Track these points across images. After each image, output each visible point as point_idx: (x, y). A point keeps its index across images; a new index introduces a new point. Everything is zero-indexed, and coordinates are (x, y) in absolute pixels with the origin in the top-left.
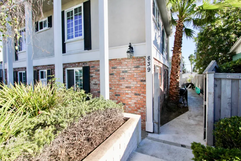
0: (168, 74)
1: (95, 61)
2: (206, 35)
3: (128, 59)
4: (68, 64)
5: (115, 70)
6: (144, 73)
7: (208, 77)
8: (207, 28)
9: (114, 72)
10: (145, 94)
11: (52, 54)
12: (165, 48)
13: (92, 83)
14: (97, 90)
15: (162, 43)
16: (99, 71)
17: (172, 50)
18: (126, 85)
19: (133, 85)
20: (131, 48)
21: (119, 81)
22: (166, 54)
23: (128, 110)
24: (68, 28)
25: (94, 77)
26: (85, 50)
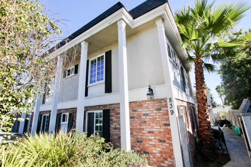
0: (194, 112)
1: (115, 104)
2: (229, 67)
3: (148, 101)
4: (89, 107)
5: (136, 113)
6: (167, 116)
7: (244, 120)
8: (229, 60)
9: (135, 115)
10: (171, 141)
11: (75, 98)
12: (186, 84)
13: (112, 127)
14: (117, 135)
15: (182, 80)
16: (119, 114)
17: (195, 87)
18: (149, 130)
19: (156, 130)
20: (150, 90)
21: (141, 125)
22: (189, 90)
23: (153, 161)
24: (91, 73)
25: (114, 120)
26: (106, 93)
